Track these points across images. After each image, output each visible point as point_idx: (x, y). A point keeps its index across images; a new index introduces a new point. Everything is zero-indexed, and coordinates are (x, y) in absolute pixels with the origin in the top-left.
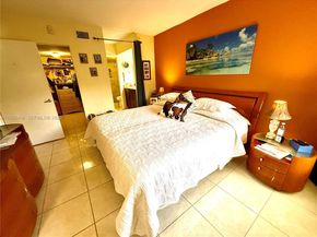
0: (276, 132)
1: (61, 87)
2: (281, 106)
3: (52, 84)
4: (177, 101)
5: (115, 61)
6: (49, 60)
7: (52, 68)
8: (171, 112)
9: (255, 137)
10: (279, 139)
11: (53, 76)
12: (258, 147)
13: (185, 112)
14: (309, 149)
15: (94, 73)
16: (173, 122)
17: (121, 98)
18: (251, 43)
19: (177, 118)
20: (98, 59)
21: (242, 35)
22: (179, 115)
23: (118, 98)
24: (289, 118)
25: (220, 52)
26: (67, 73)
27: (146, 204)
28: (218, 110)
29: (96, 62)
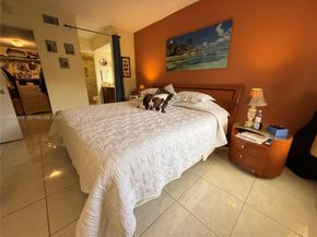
0: (254, 120)
1: (23, 82)
2: (257, 93)
3: (11, 78)
4: (158, 93)
5: (92, 59)
6: (9, 51)
7: (13, 61)
8: (151, 103)
9: (235, 126)
10: (257, 126)
11: (13, 69)
12: (239, 135)
13: (166, 103)
14: (285, 132)
15: (64, 64)
16: (153, 113)
17: (98, 98)
18: (227, 38)
19: (158, 109)
20: (70, 50)
21: (219, 30)
22: (160, 106)
23: (95, 98)
24: (265, 105)
25: (200, 47)
26: (33, 67)
27: (118, 197)
28: (200, 101)
29: (67, 52)
